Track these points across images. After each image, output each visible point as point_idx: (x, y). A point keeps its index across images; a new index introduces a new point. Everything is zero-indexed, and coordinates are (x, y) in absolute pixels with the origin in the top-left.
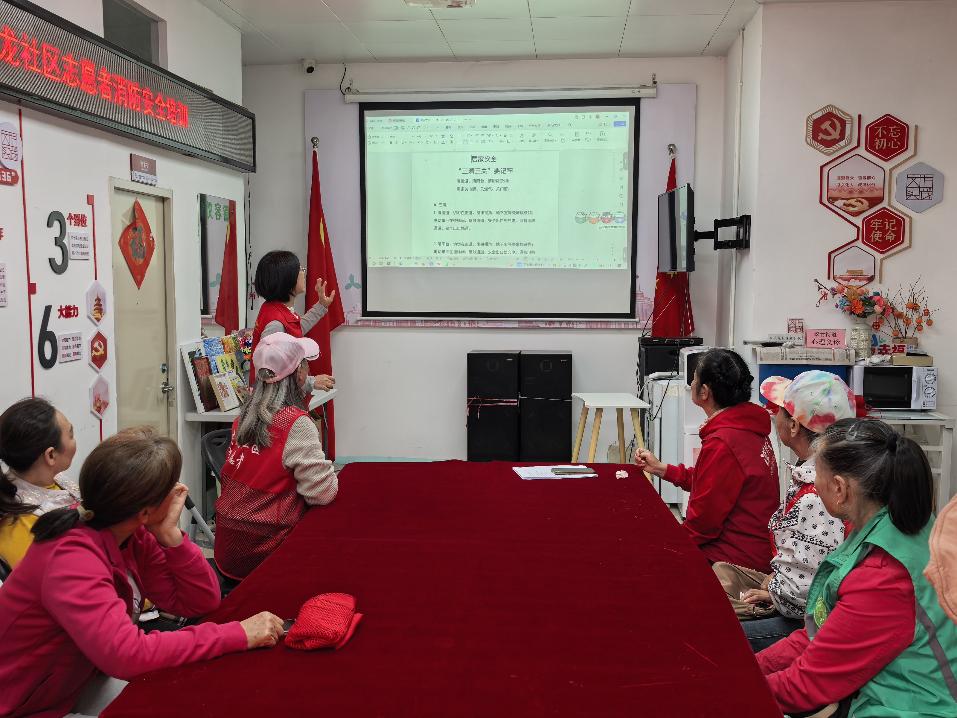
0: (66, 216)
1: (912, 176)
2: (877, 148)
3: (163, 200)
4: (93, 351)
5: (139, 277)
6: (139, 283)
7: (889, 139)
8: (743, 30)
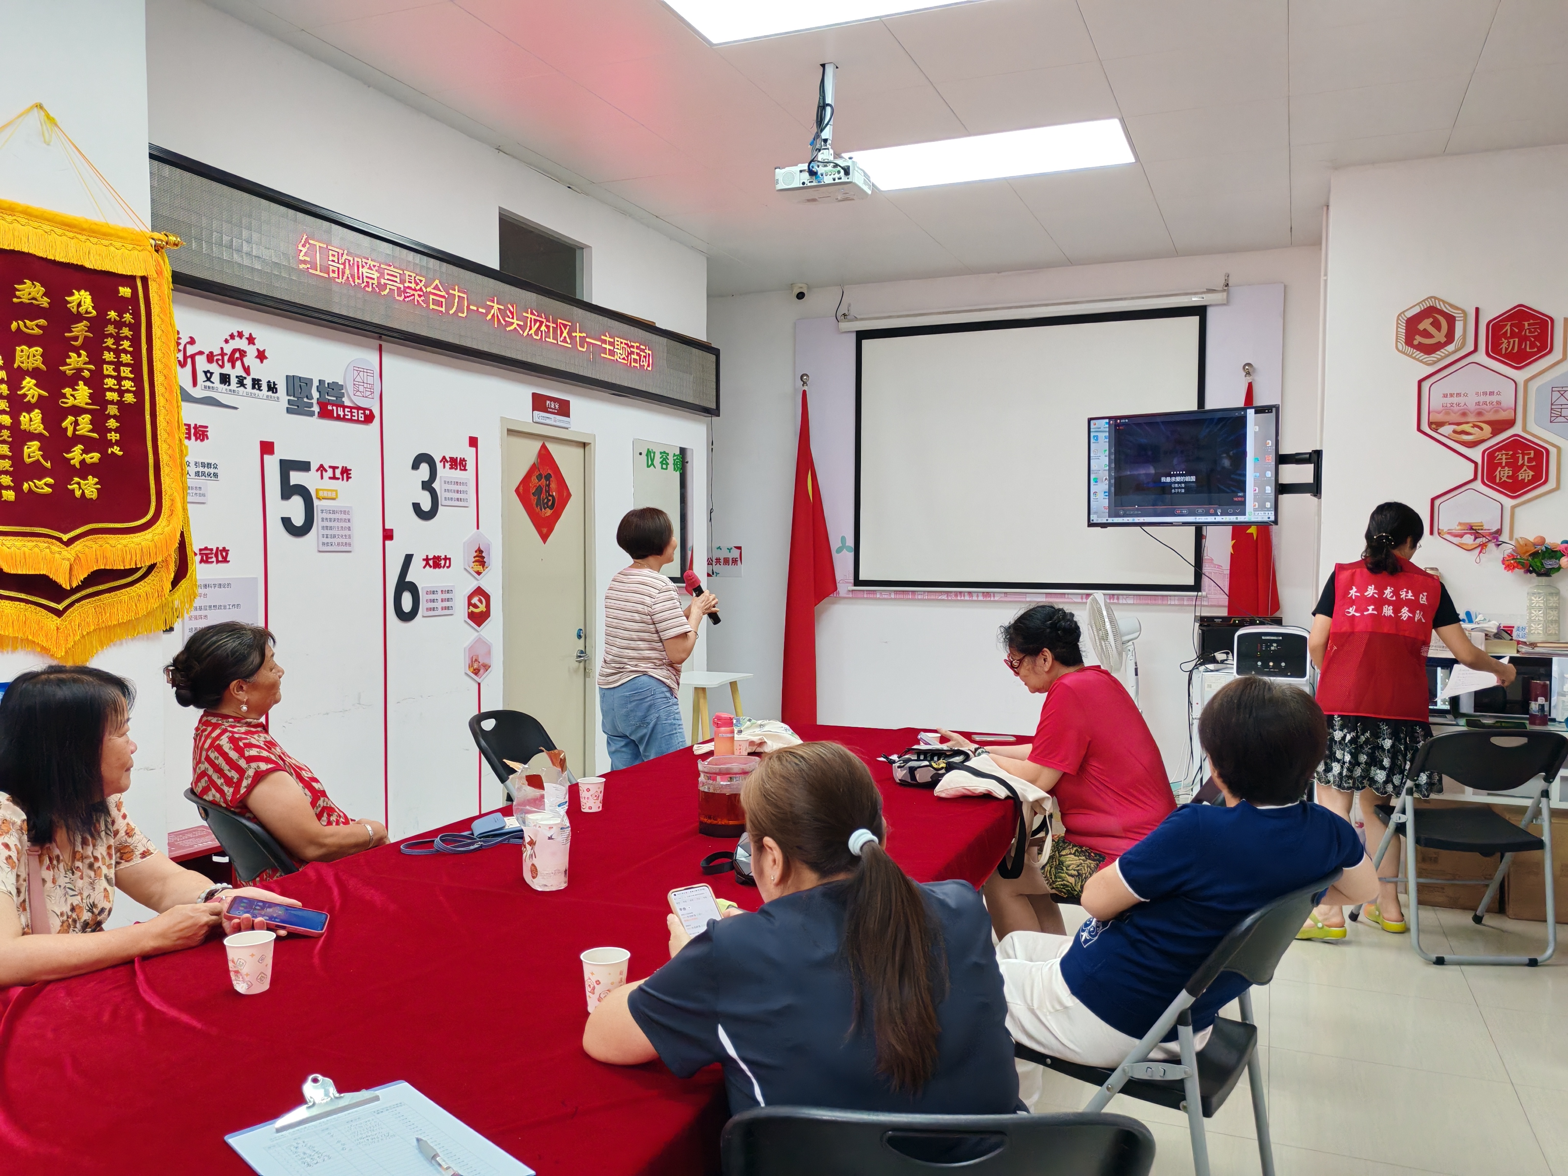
0: (437, 459)
1: (1561, 389)
2: (1503, 352)
3: (584, 445)
4: (471, 607)
5: (545, 530)
6: (545, 538)
7: (1523, 339)
8: (1328, 206)
